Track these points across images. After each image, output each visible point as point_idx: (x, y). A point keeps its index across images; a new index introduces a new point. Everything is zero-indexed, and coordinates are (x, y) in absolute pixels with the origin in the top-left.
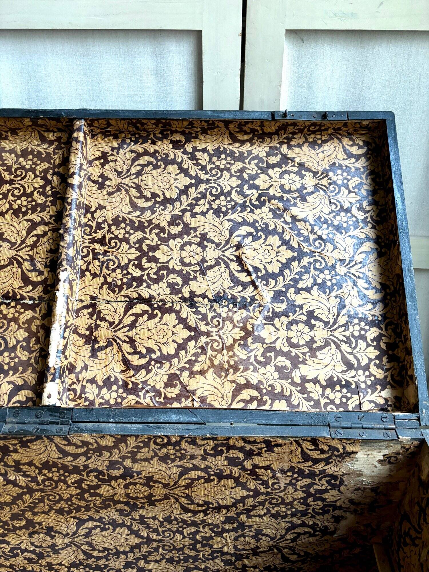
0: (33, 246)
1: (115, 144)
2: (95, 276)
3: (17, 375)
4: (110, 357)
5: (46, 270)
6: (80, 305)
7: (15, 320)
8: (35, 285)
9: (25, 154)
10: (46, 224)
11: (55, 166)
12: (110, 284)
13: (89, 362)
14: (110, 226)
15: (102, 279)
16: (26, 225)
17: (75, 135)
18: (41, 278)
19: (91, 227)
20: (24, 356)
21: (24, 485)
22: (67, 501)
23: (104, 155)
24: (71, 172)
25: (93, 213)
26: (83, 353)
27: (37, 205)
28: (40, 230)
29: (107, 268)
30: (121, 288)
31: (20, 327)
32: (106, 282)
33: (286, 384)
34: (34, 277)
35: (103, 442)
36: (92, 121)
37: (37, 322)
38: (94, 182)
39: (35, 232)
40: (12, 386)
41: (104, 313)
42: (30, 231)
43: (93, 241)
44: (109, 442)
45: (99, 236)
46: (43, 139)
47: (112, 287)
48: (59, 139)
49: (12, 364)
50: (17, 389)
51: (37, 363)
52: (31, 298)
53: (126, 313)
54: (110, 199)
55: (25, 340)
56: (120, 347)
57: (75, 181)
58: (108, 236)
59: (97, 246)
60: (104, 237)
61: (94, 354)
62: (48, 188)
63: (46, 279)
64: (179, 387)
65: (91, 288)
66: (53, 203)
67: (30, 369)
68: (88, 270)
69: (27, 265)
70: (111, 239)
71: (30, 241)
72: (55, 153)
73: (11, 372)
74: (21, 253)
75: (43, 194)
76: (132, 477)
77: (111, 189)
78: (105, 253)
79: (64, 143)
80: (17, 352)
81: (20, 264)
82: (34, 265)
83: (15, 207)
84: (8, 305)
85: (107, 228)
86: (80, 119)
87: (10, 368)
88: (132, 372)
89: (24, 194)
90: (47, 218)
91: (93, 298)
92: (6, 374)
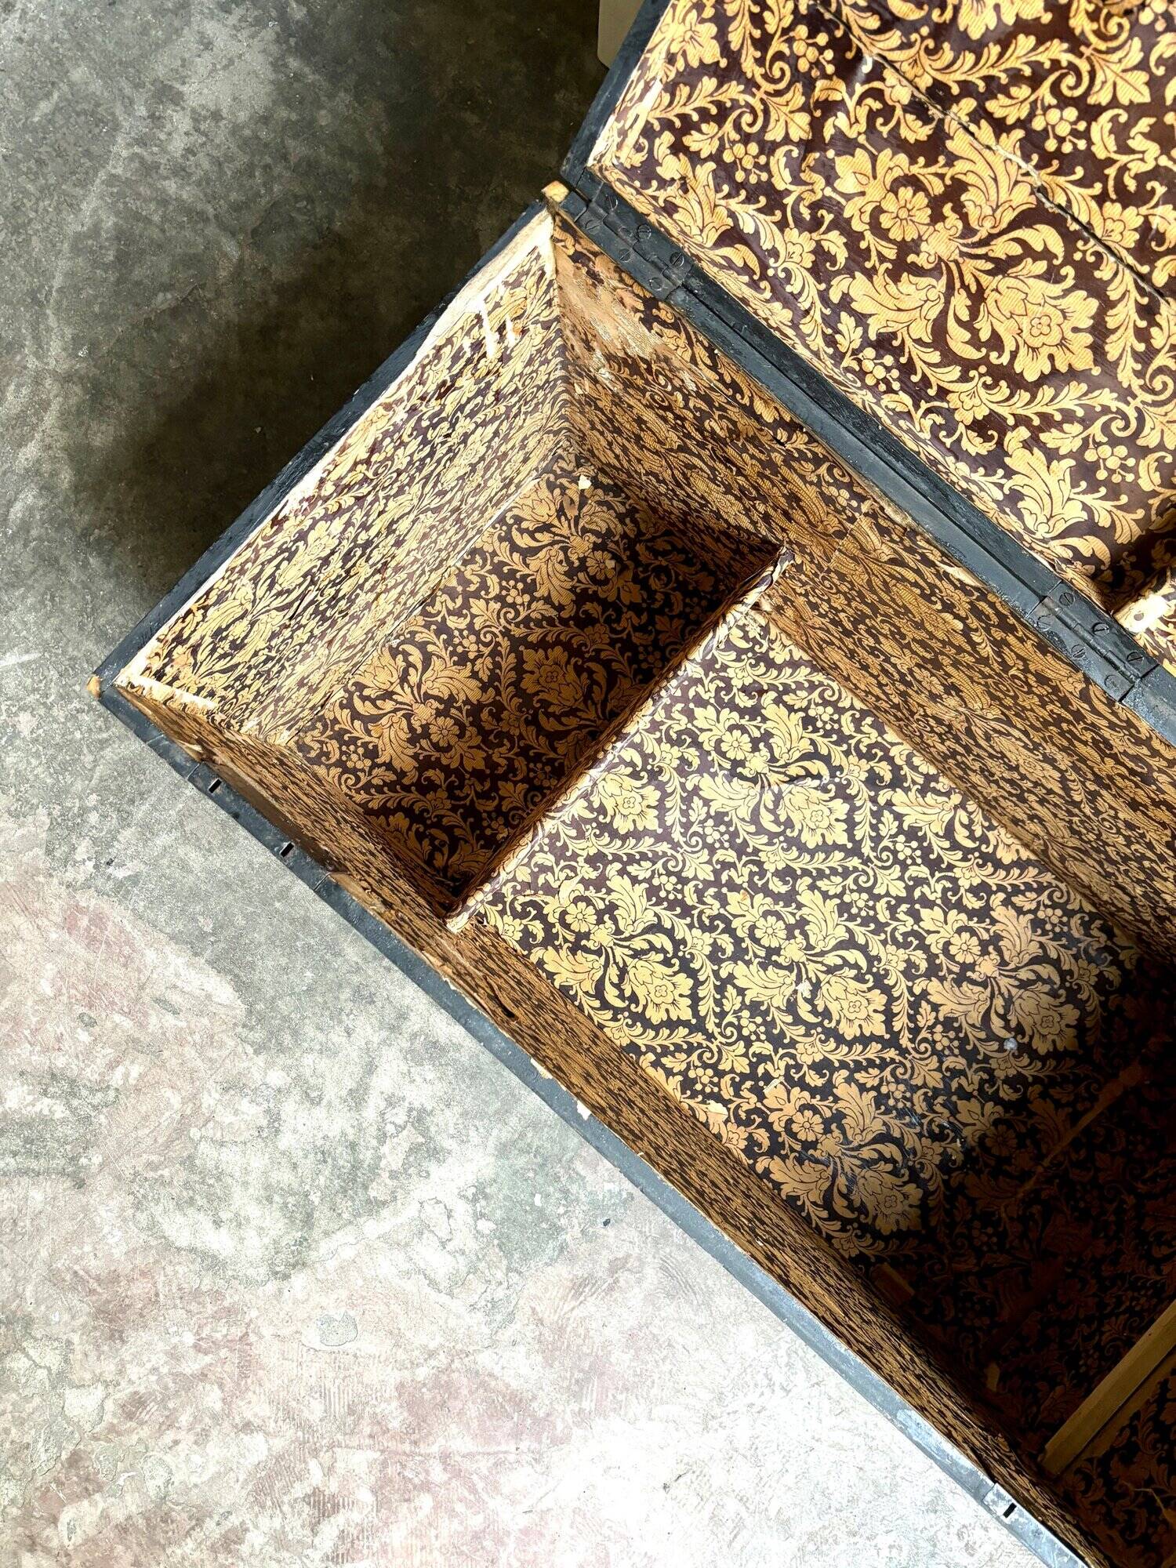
3: (1108, 505)
20: (1149, 480)
40: (1085, 516)
49: (1116, 479)
50: (1089, 527)
51: (1161, 512)
67: (1140, 513)
73: (1103, 491)
80: (1143, 464)
87: (1106, 482)
92: (1093, 487)
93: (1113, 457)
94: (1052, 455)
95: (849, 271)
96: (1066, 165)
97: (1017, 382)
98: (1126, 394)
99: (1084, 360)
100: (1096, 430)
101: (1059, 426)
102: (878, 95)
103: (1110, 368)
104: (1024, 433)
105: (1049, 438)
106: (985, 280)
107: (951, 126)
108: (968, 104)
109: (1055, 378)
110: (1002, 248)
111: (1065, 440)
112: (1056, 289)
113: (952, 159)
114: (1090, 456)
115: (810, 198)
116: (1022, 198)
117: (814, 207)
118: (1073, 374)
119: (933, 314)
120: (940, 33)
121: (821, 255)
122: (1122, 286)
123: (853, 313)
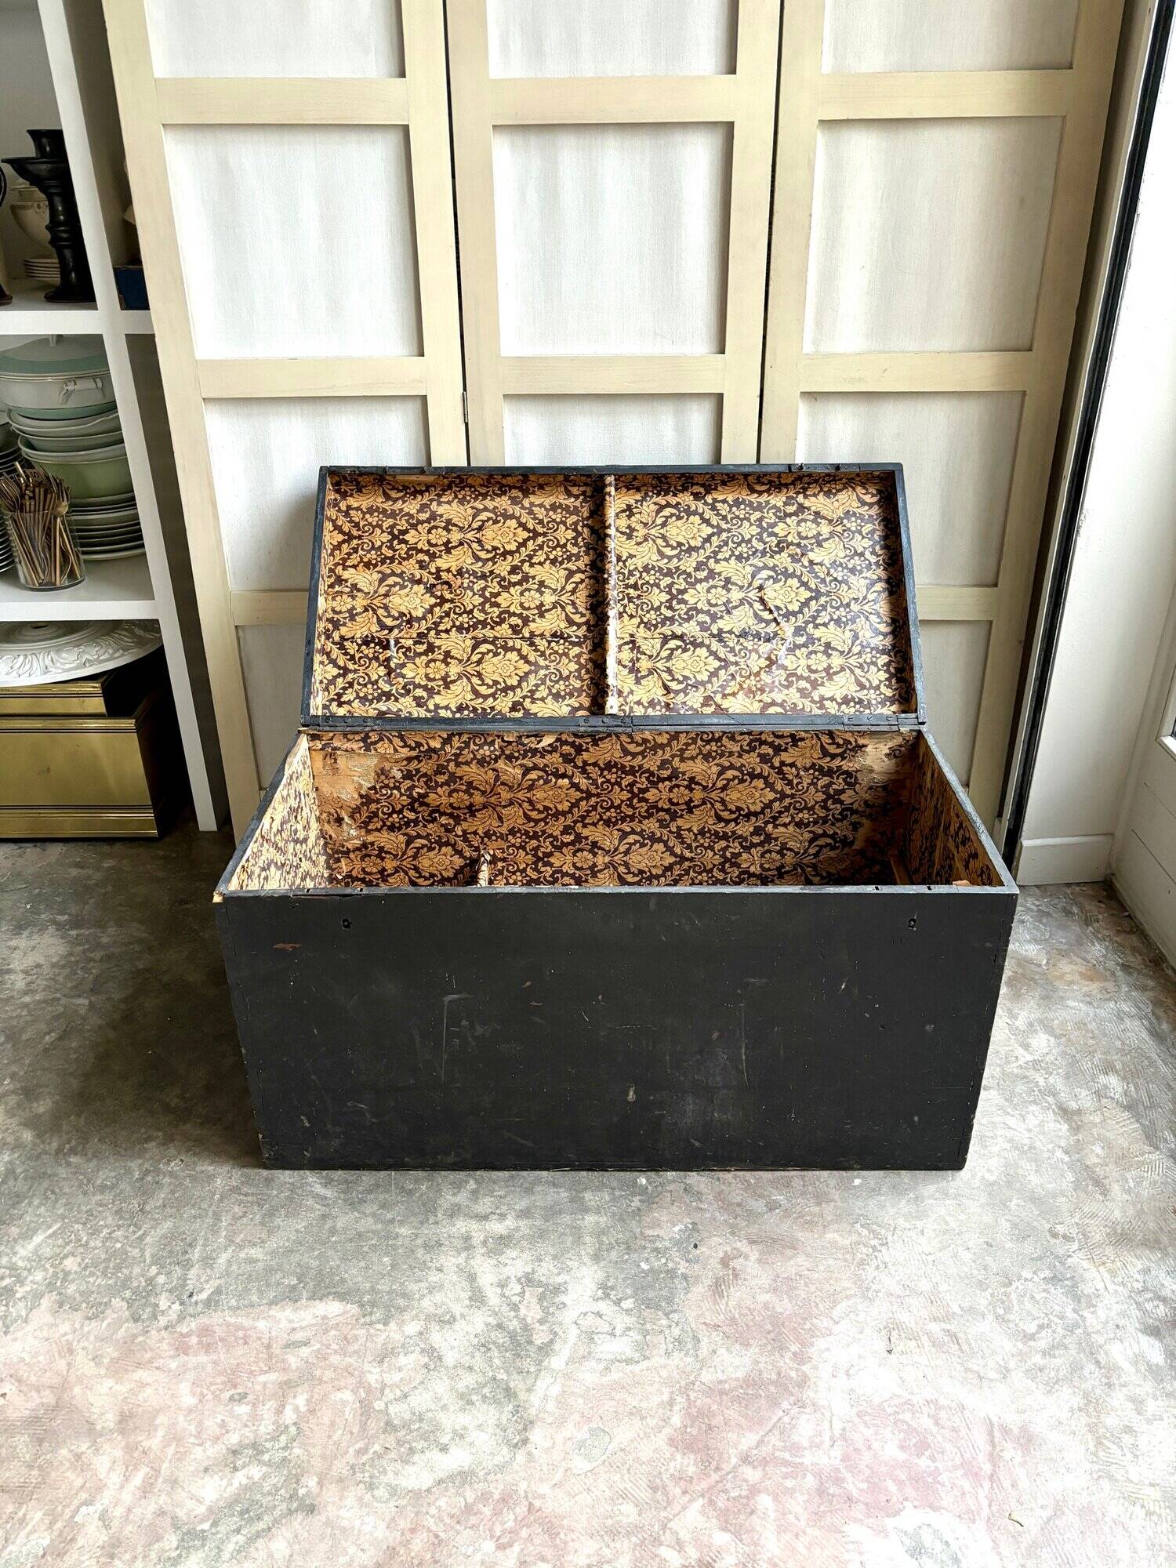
0: (573, 592)
1: (638, 497)
2: (631, 616)
3: (573, 699)
4: (651, 684)
5: (588, 613)
6: (622, 642)
7: (566, 655)
8: (579, 625)
9: (554, 507)
10: (583, 572)
11: (584, 519)
12: (646, 623)
13: (634, 688)
14: (641, 573)
15: (639, 620)
16: (564, 573)
17: (608, 489)
18: (583, 620)
19: (623, 574)
20: (577, 684)
21: (585, 788)
22: (616, 808)
23: (629, 508)
24: (607, 524)
25: (624, 562)
26: (629, 681)
27: (572, 555)
28: (577, 577)
29: (642, 610)
30: (656, 626)
31: (570, 661)
32: (642, 622)
33: (807, 702)
34: (577, 618)
35: (659, 740)
36: (621, 476)
37: (585, 656)
38: (621, 533)
39: (572, 580)
40: (570, 708)
41: (643, 648)
42: (567, 579)
43: (627, 586)
44: (663, 739)
45: (632, 581)
46: (569, 494)
47: (648, 626)
48: (584, 493)
49: (568, 691)
50: (575, 708)
51: (589, 689)
52: (577, 637)
53: (662, 648)
54: (640, 549)
55: (576, 670)
56: (659, 676)
57: (612, 531)
58: (640, 582)
59: (631, 591)
60: (636, 583)
61: (638, 681)
62: (580, 539)
63: (588, 620)
64: (714, 706)
65: (630, 627)
66: (587, 553)
67: (584, 694)
68: (625, 611)
69: (569, 609)
70: (643, 584)
71: (569, 587)
72: (582, 507)
73: (568, 697)
74: (563, 598)
75: (575, 544)
76: (677, 778)
77: (639, 540)
78: (639, 597)
79: (590, 497)
81: (563, 608)
82: (576, 608)
83: (552, 557)
84: (557, 642)
85: (638, 575)
86: (610, 475)
87: (566, 694)
88: (672, 695)
89: (558, 545)
90: (583, 567)
91: (632, 636)
92: (564, 698)
93: (561, 686)
94: (543, 699)
95: (430, 697)
96: (475, 628)
97: (513, 688)
98: (547, 667)
99: (527, 668)
100: (548, 683)
101: (537, 690)
102: (402, 647)
103: (536, 664)
104: (528, 700)
105: (538, 695)
106: (477, 669)
107: (432, 640)
108: (433, 633)
109: (522, 679)
110: (475, 658)
111: (543, 692)
112: (501, 657)
113: (439, 648)
114: (554, 691)
115: (400, 687)
116: (469, 643)
117: (404, 688)
118: (527, 674)
119: (469, 688)
120: (409, 622)
121: (417, 699)
122: (518, 644)
123: (442, 708)
